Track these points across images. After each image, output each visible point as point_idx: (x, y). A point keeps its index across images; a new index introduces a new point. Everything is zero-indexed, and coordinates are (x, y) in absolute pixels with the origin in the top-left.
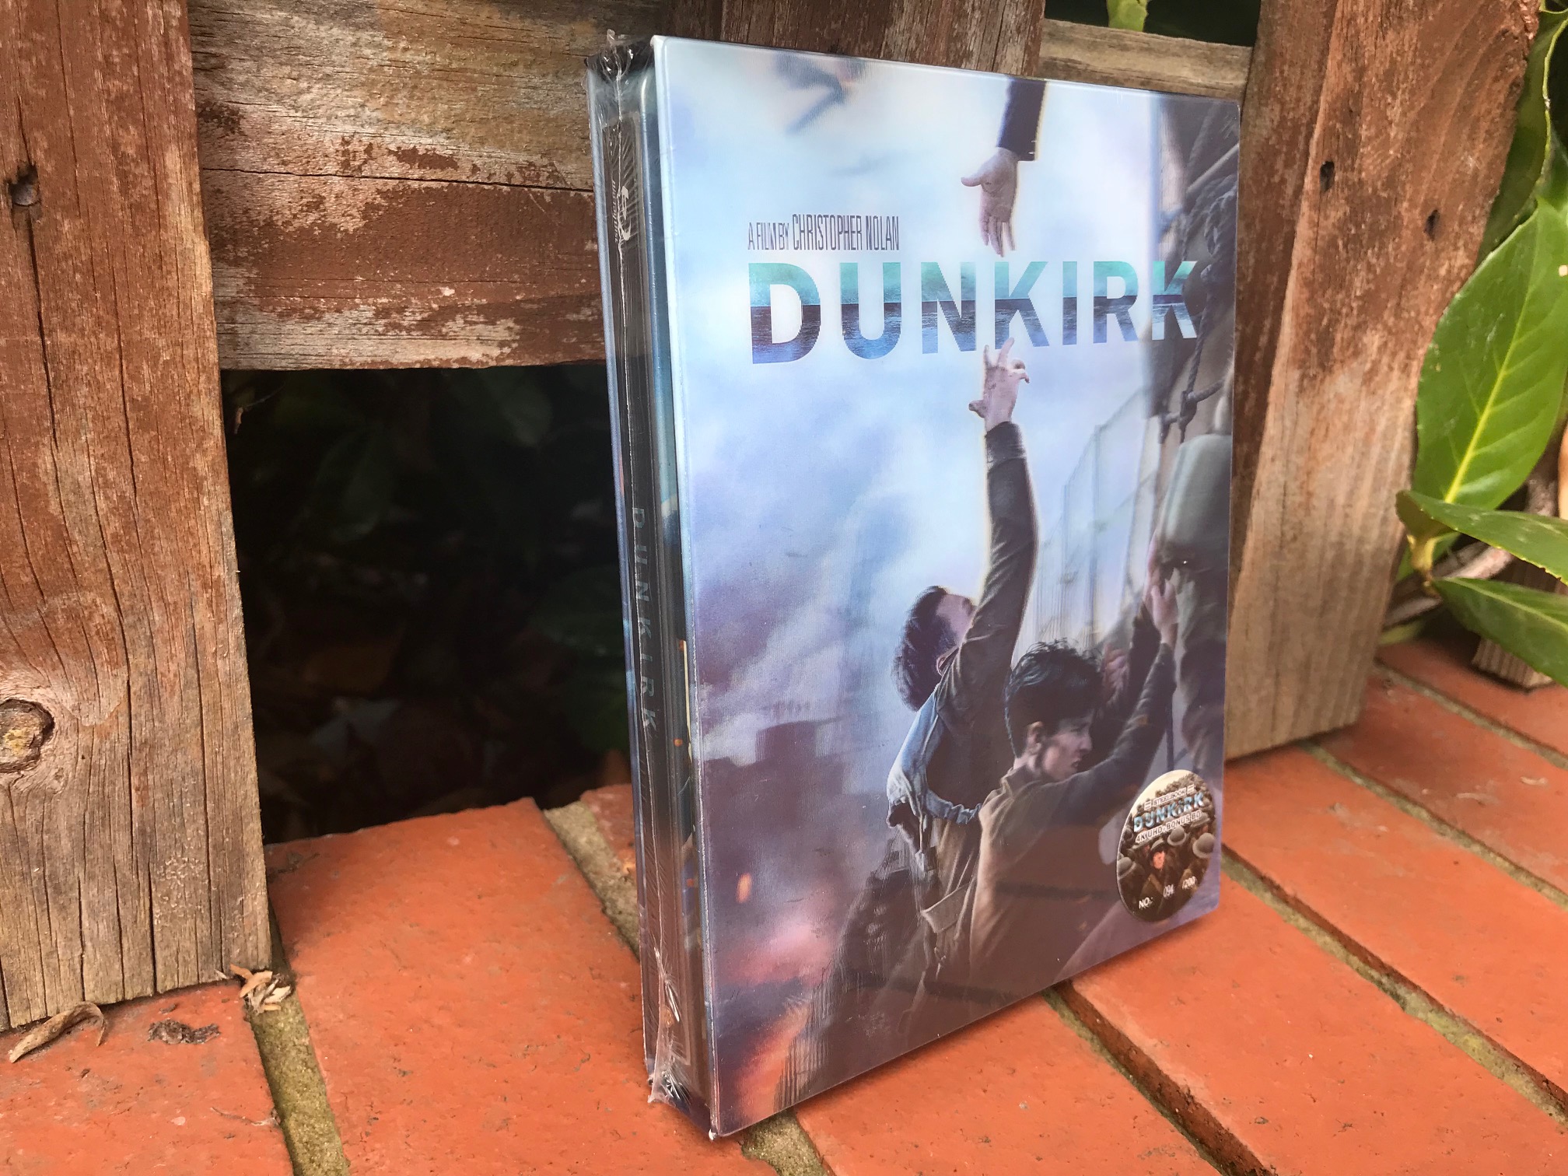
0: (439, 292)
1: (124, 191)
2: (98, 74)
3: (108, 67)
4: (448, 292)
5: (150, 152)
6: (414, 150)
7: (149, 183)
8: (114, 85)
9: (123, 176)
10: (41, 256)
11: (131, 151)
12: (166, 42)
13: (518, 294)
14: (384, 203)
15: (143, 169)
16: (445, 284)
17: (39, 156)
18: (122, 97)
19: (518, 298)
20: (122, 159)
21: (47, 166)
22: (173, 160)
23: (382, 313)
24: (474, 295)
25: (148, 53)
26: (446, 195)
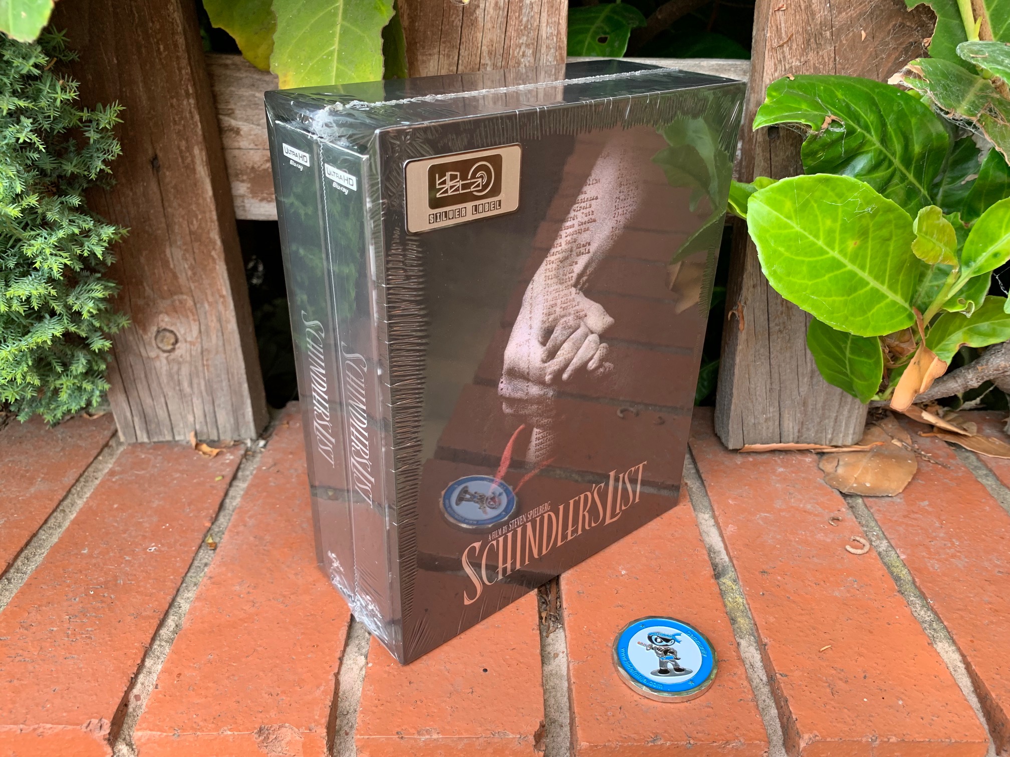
1: (183, 162)
2: (172, 124)
3: (175, 123)
5: (189, 149)
7: (190, 159)
8: (177, 127)
9: (182, 157)
10: (161, 184)
11: (183, 148)
12: (190, 112)
15: (188, 154)
17: (158, 151)
18: (179, 131)
20: (181, 151)
21: (160, 155)
22: (196, 151)
25: (186, 117)
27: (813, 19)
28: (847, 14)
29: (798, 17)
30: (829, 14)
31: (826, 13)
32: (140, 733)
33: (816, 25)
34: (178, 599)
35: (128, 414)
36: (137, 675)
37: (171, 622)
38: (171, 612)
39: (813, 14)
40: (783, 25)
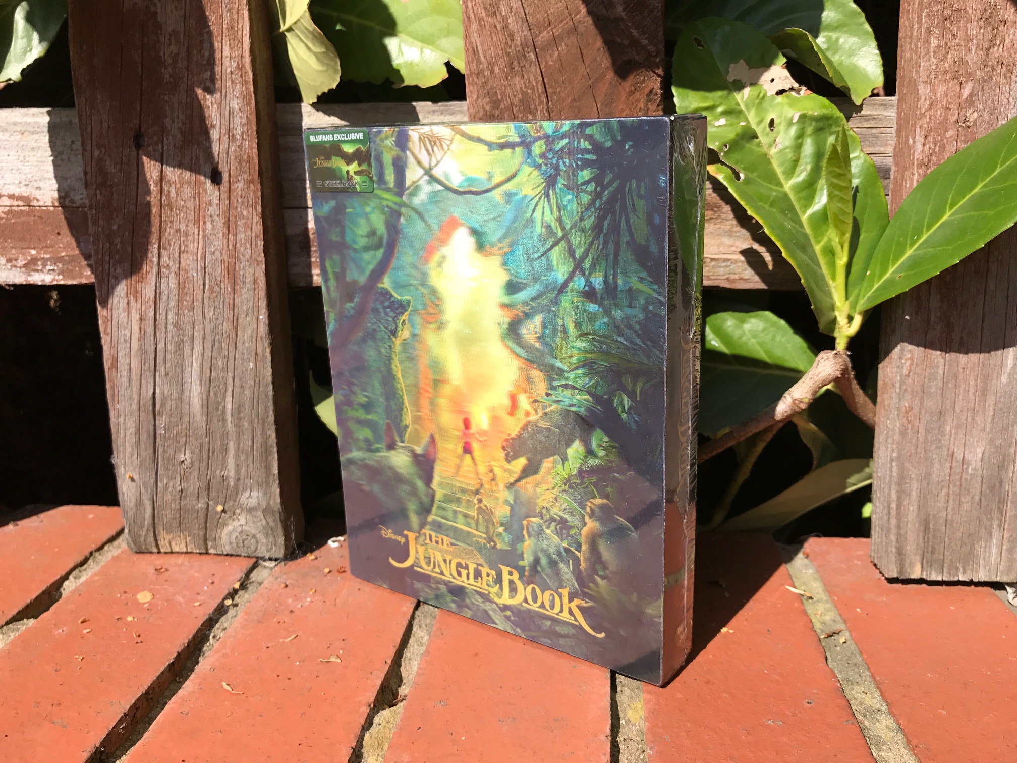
0: (30, 252)
4: (33, 252)
6: (14, 195)
13: (62, 252)
14: (5, 216)
16: (32, 249)
19: (63, 254)
23: (9, 261)
24: (45, 253)
26: (28, 212)
27: (512, 40)
28: (548, 32)
29: (495, 39)
30: (529, 34)
31: (525, 33)
33: (516, 46)
39: (512, 36)
40: (479, 48)
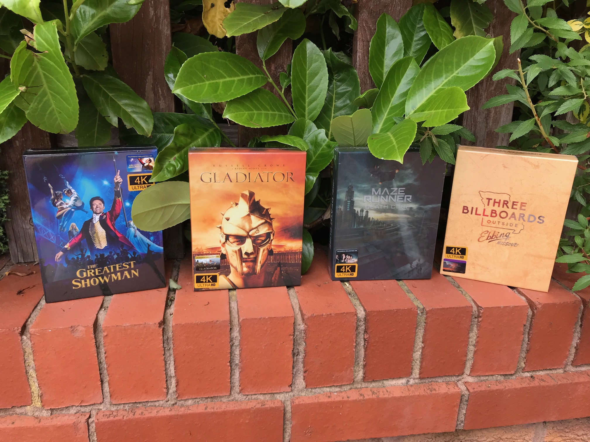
32: (31, 330)
34: (41, 302)
35: (16, 251)
36: (28, 319)
37: (39, 307)
38: (39, 305)
